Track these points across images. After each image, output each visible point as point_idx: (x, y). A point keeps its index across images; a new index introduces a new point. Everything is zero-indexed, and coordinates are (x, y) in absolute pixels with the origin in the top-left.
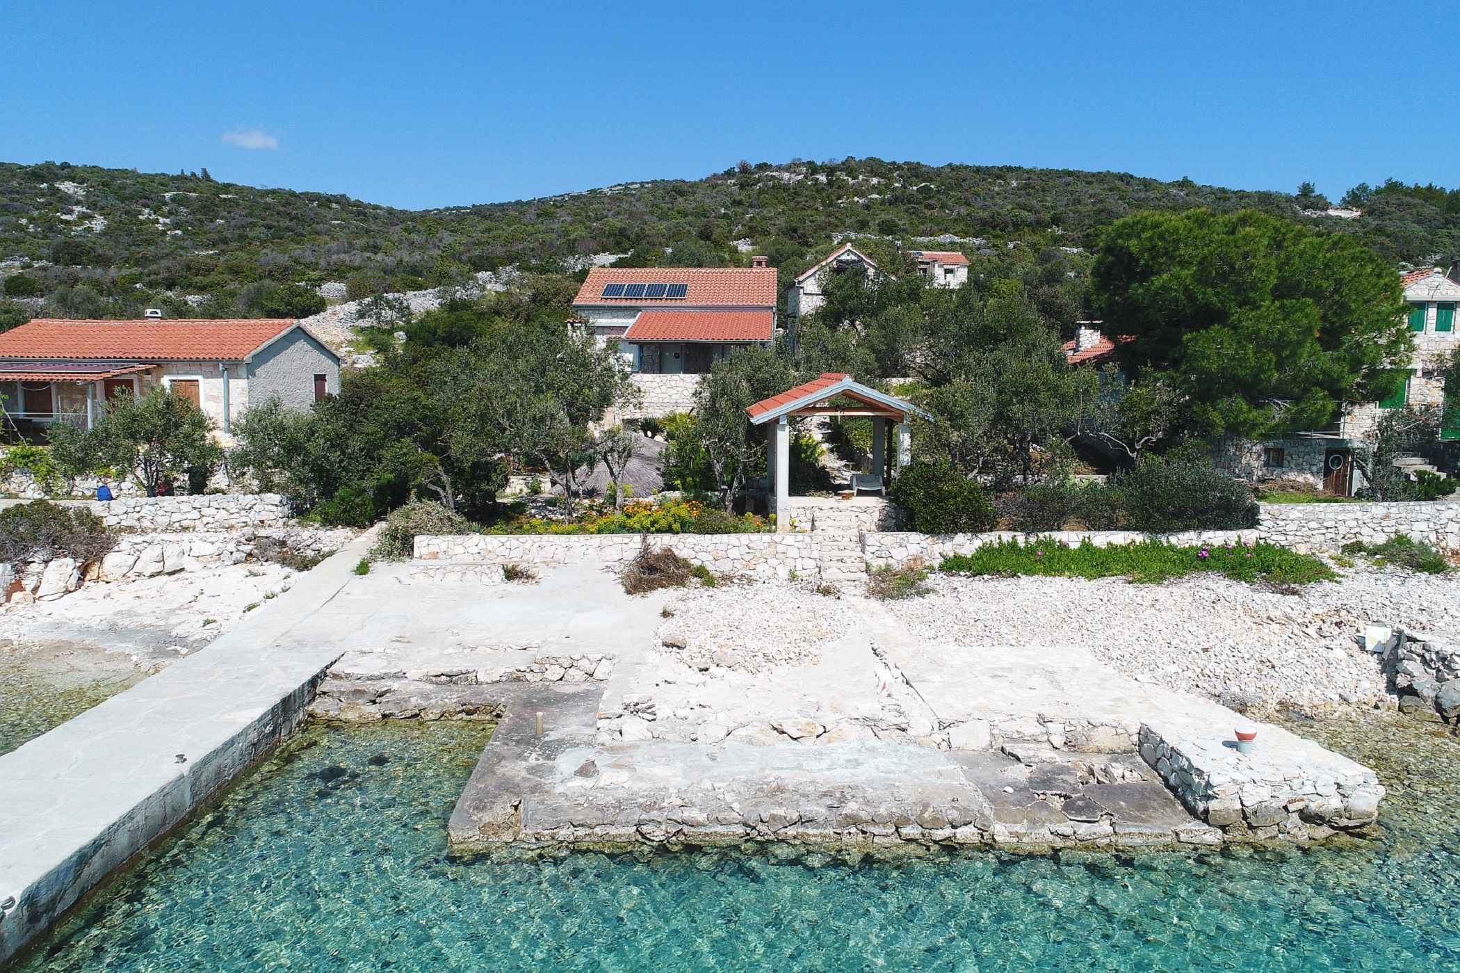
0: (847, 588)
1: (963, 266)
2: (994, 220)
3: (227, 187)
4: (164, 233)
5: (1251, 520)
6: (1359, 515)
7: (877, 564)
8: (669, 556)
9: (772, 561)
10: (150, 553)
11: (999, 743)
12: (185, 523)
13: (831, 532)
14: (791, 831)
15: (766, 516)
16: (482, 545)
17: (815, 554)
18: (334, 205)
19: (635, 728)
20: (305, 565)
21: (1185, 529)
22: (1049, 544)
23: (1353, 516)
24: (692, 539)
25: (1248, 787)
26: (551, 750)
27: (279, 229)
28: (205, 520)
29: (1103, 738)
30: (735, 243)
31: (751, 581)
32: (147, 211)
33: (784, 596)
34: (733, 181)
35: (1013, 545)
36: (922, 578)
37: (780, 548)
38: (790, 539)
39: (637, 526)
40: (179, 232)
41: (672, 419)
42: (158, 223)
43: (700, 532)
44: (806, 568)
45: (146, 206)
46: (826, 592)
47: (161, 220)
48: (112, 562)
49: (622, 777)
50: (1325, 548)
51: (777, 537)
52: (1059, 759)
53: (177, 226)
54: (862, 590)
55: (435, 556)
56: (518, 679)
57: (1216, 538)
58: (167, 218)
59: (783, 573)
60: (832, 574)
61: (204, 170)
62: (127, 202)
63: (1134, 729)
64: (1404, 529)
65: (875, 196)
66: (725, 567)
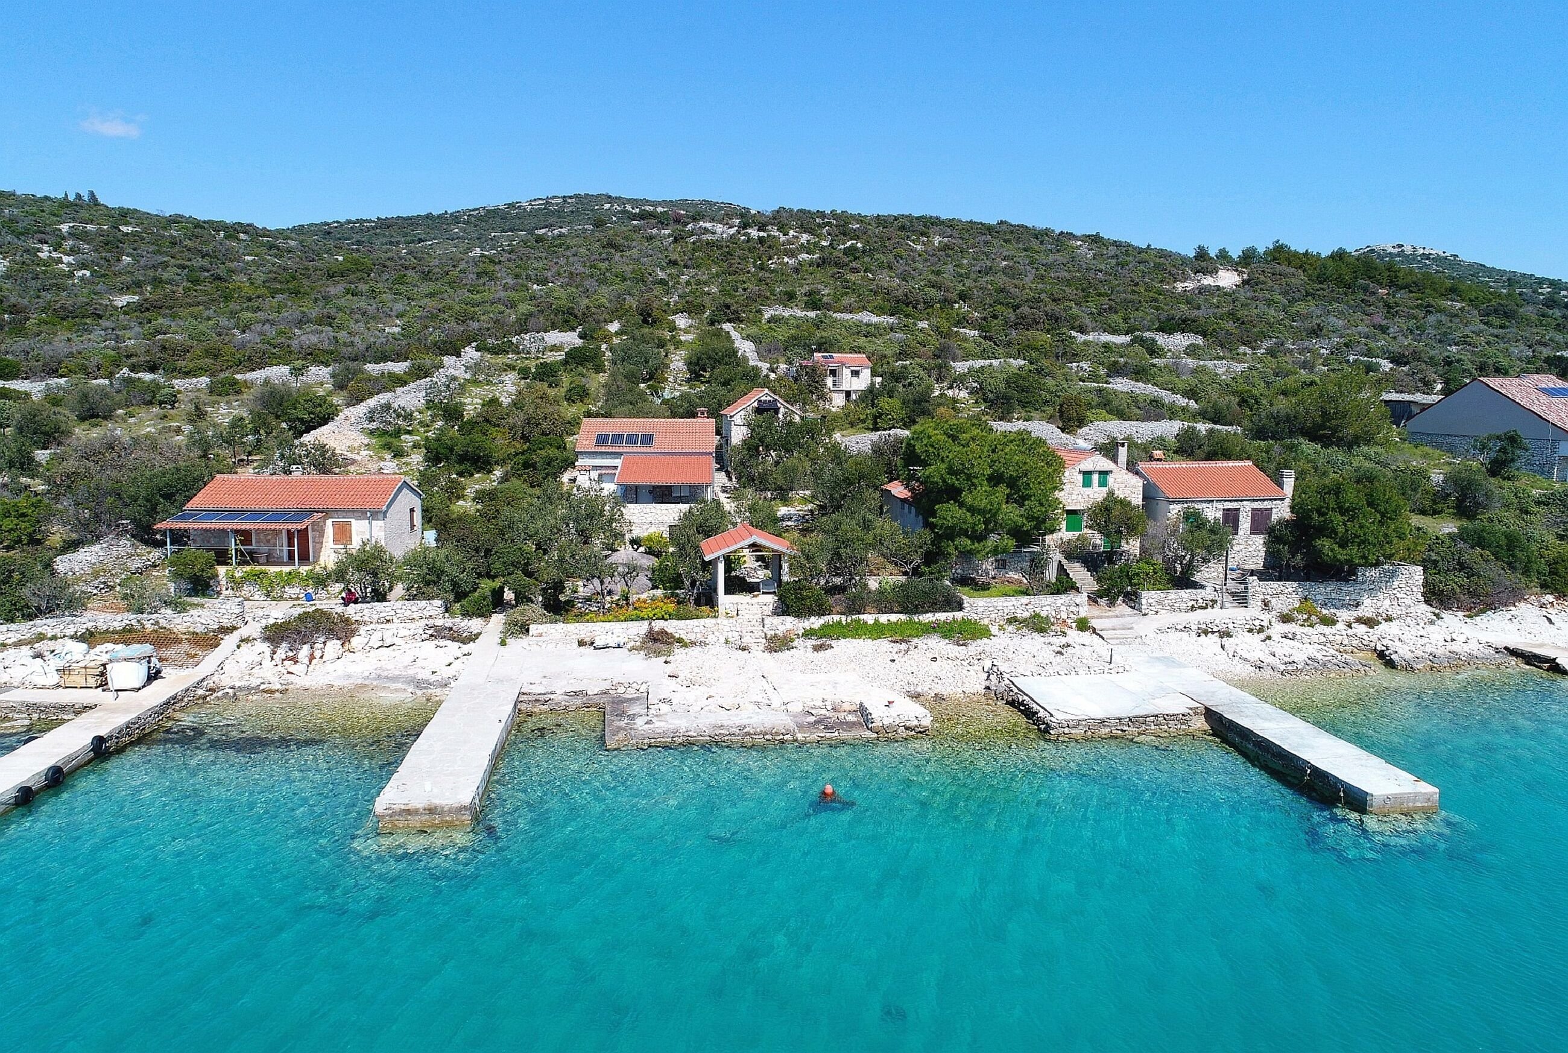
0: (754, 647)
1: (867, 368)
2: (908, 298)
3: (124, 215)
4: (71, 275)
5: (960, 608)
6: (1015, 603)
7: (770, 633)
8: (663, 632)
9: (716, 633)
10: (377, 636)
11: (807, 709)
12: (387, 618)
13: (747, 616)
14: (726, 738)
15: (712, 607)
16: (565, 628)
17: (739, 629)
18: (242, 236)
19: (665, 708)
20: (465, 641)
21: (927, 612)
22: (858, 621)
23: (1011, 603)
24: (674, 622)
25: (885, 718)
26: (632, 717)
27: (192, 269)
28: (398, 616)
29: (847, 707)
30: (673, 317)
31: (706, 644)
32: (45, 247)
33: (724, 650)
34: (667, 232)
35: (840, 623)
36: (792, 641)
37: (721, 627)
38: (726, 622)
39: (646, 616)
40: (88, 273)
41: (650, 539)
42: (62, 263)
43: (678, 619)
44: (734, 637)
45: (43, 242)
46: (744, 649)
47: (66, 259)
48: (355, 641)
49: (663, 724)
50: (998, 620)
51: (719, 621)
52: (828, 714)
53: (83, 266)
54: (762, 647)
55: (541, 635)
56: (605, 693)
57: (942, 616)
58: (69, 255)
59: (722, 640)
60: (747, 640)
61: (92, 194)
62: (23, 238)
63: (858, 703)
64: (1037, 610)
65: (805, 256)
66: (692, 636)
